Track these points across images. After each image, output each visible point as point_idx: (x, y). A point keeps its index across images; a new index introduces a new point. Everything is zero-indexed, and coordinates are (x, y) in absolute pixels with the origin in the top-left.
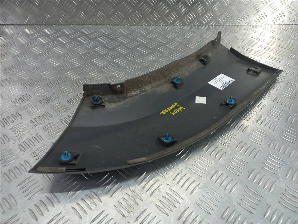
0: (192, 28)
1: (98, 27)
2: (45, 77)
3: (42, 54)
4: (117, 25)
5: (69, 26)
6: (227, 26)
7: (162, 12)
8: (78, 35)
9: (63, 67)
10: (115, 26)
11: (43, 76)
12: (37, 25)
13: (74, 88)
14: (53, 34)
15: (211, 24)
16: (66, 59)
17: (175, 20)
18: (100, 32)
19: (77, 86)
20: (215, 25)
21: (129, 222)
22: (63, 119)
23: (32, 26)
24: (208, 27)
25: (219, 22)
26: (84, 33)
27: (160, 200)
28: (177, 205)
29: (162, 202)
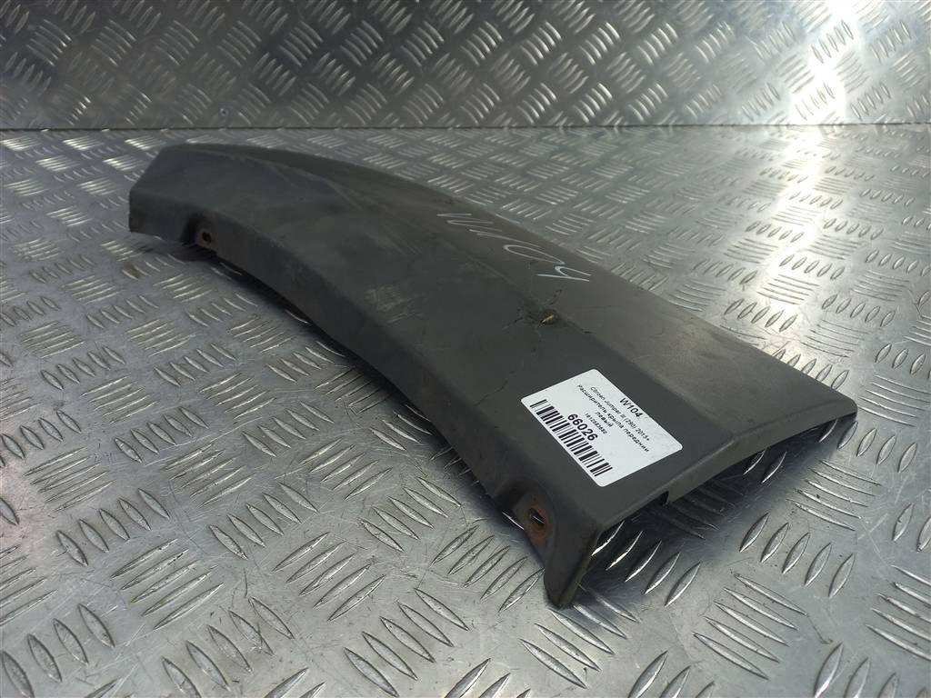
0: (547, 134)
1: (245, 133)
2: (29, 256)
3: (41, 196)
4: (309, 128)
5: (152, 131)
6: (658, 128)
7: (451, 87)
9: (100, 229)
10: (301, 132)
11: (23, 253)
12: (51, 130)
13: (121, 281)
14: (95, 150)
15: (607, 122)
16: (115, 209)
17: (494, 113)
19: (131, 276)
20: (620, 127)
22: (52, 369)
23: (33, 134)
24: (596, 130)
25: (634, 117)
27: (366, 636)
28: (440, 651)
29: (374, 643)
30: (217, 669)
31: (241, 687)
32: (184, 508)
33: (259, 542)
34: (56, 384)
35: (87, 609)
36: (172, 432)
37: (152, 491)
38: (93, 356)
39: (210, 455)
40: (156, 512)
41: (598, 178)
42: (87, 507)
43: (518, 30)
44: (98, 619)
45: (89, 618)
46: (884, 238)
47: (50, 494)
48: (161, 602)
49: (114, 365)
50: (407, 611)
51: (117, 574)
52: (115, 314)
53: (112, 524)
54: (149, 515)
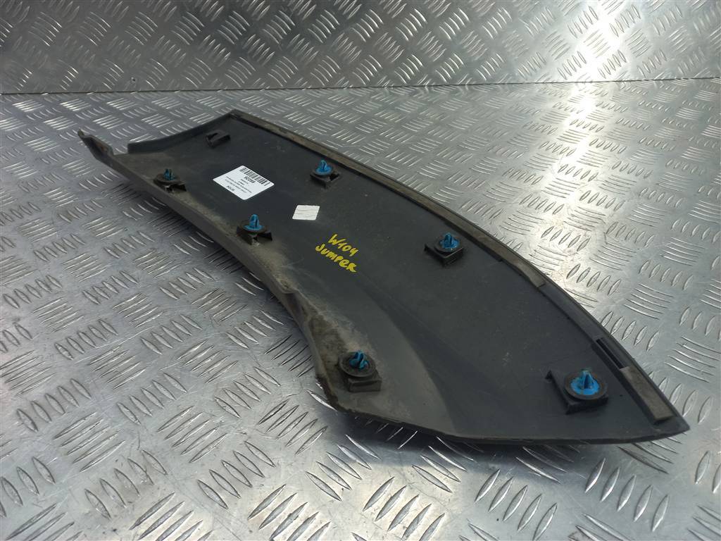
0: (375, 93)
1: (150, 96)
4: (198, 91)
5: (81, 95)
6: (458, 87)
7: (302, 59)
8: (97, 113)
9: (42, 180)
10: (192, 94)
13: (60, 223)
15: (420, 83)
16: (53, 164)
17: (336, 77)
18: (153, 106)
19: (66, 219)
20: (429, 86)
21: (115, 530)
22: (11, 293)
24: (412, 90)
25: (439, 79)
26: (115, 109)
27: (212, 472)
28: (256, 480)
29: (216, 476)
30: (119, 495)
31: (133, 506)
32: (102, 391)
33: (148, 413)
34: (15, 304)
35: (37, 460)
36: (94, 338)
37: (80, 380)
38: (40, 283)
39: (119, 354)
40: (83, 395)
41: (407, 131)
42: (37, 393)
43: (350, 16)
44: (44, 466)
45: (39, 465)
46: (597, 180)
47: (12, 384)
48: (85, 454)
49: (54, 288)
50: (239, 456)
51: (56, 437)
52: (55, 250)
53: (54, 403)
54: (77, 397)
